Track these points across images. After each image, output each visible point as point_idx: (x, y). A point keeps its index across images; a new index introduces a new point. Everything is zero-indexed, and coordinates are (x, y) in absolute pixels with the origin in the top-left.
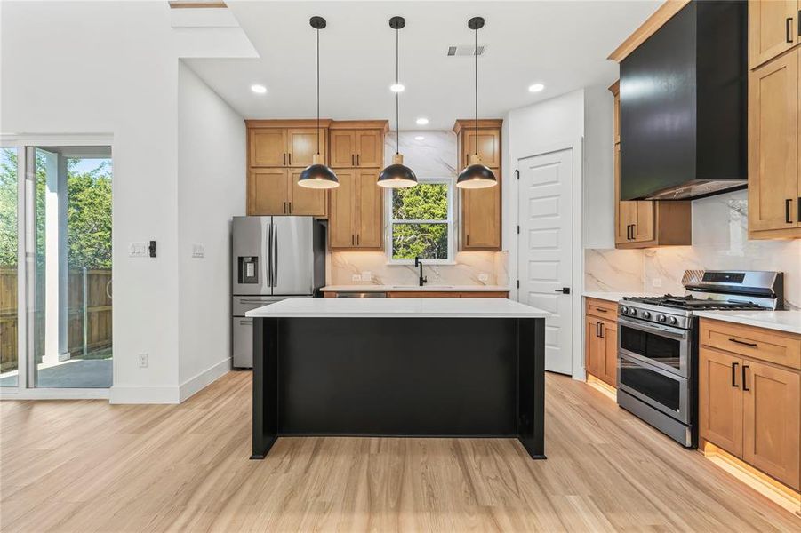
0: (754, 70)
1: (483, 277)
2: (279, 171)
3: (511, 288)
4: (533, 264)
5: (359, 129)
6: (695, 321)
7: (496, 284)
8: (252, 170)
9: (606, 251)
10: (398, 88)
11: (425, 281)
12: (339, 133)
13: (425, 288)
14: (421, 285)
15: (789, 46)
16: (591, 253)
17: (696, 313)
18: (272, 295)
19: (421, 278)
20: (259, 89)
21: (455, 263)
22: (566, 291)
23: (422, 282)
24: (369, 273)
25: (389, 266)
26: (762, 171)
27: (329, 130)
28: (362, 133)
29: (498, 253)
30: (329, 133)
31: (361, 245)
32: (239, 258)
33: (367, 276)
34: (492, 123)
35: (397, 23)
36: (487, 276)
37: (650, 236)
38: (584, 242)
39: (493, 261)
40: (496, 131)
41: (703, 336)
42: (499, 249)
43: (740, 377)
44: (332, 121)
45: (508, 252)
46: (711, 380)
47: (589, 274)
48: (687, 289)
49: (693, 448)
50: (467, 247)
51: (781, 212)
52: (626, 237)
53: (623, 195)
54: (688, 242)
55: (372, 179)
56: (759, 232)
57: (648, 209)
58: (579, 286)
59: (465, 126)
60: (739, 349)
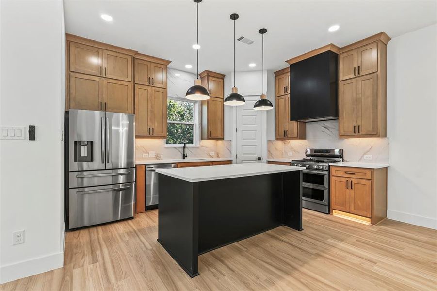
0: (341, 81)
1: (212, 153)
2: (96, 78)
3: (233, 158)
4: (243, 146)
5: (153, 62)
6: (329, 166)
7: (218, 157)
8: (72, 74)
9: (273, 141)
10: (196, 47)
11: (186, 156)
12: (139, 61)
13: (186, 160)
14: (184, 158)
15: (354, 76)
16: (269, 141)
17: (330, 164)
18: (105, 169)
19: (184, 155)
20: (107, 18)
21: (200, 146)
22: (259, 159)
23: (184, 157)
24: (154, 152)
25: (165, 147)
26: (344, 116)
28: (155, 65)
29: (220, 142)
30: (134, 60)
31: (154, 135)
32: (75, 141)
33: (152, 154)
34: (219, 75)
35: (234, 17)
36: (213, 153)
37: (296, 135)
38: (267, 136)
39: (216, 145)
40: (221, 80)
41: (333, 172)
42: (223, 139)
43: (349, 185)
44: (137, 53)
45: (231, 140)
46: (336, 188)
47: (269, 151)
48: (307, 156)
49: (329, 213)
50: (210, 138)
51: (352, 129)
52: (283, 136)
53: (292, 119)
54: (305, 138)
55: (161, 94)
56: (343, 136)
57: (294, 124)
58: (265, 157)
59: (209, 74)
60: (348, 175)
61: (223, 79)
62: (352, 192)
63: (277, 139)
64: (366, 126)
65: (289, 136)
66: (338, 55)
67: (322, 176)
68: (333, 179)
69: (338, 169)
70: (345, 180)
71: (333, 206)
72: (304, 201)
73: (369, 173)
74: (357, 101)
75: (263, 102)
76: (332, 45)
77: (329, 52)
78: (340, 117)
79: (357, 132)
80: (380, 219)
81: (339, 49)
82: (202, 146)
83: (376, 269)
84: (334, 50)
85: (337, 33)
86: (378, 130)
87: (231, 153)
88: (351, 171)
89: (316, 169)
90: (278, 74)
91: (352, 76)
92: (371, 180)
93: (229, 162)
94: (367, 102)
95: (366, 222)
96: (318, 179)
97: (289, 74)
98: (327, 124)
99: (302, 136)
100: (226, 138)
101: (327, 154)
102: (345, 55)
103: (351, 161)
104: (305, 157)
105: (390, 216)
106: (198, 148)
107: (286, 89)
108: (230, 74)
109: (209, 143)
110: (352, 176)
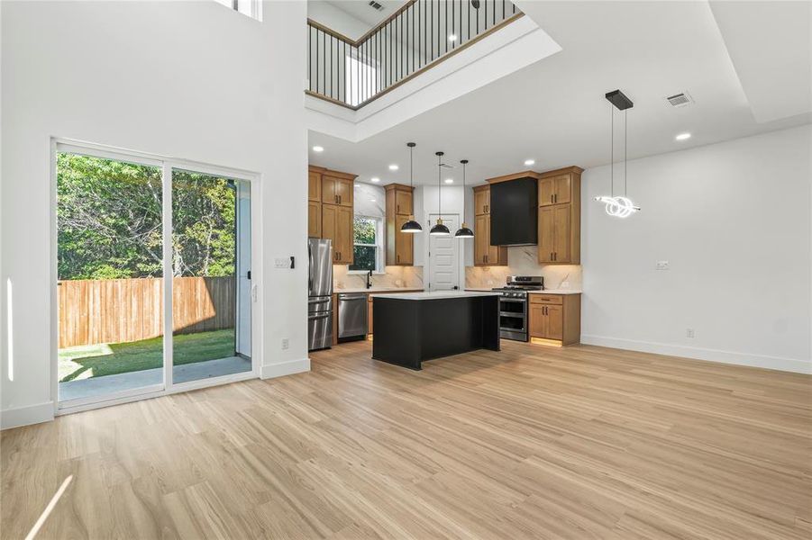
0: (540, 207)
1: (398, 282)
3: (425, 286)
4: (437, 274)
6: (528, 294)
7: (406, 286)
9: (471, 267)
11: (371, 285)
12: (327, 178)
14: (368, 288)
15: (552, 204)
16: (467, 268)
17: (529, 292)
19: (368, 283)
21: (383, 273)
22: (456, 288)
23: (368, 286)
24: (336, 281)
25: (348, 275)
26: (543, 242)
27: (322, 175)
29: (408, 268)
30: (322, 177)
31: (341, 260)
34: (407, 188)
36: (400, 281)
37: (496, 261)
38: (465, 263)
39: (403, 272)
40: (410, 194)
41: (531, 300)
42: (412, 265)
43: (545, 311)
44: (326, 170)
45: (422, 266)
46: (534, 315)
47: (466, 279)
48: (508, 284)
49: (528, 341)
50: (398, 263)
51: (549, 257)
52: (482, 261)
53: (493, 243)
54: (506, 265)
55: (348, 214)
56: (543, 263)
57: (495, 249)
58: (462, 285)
59: (398, 187)
60: (544, 302)
61: (412, 192)
62: (547, 318)
63: (476, 265)
64: (562, 253)
65: (489, 262)
66: (537, 180)
67: (521, 304)
68: (530, 305)
69: (534, 295)
70: (541, 306)
71: (531, 334)
72: (502, 331)
73: (560, 298)
74: (554, 229)
75: (464, 231)
76: (530, 172)
77: (529, 178)
78: (539, 243)
79: (554, 260)
80: (572, 342)
81: (539, 174)
82: (387, 274)
83: (550, 365)
84: (533, 176)
85: (532, 166)
86: (573, 258)
87: (423, 281)
88: (547, 298)
89: (516, 297)
90: (477, 190)
91: (550, 203)
92: (560, 303)
93: (422, 291)
94: (562, 231)
95: (557, 344)
96: (519, 307)
97: (489, 192)
98: (530, 250)
99: (503, 261)
100: (416, 263)
101: (528, 282)
102: (543, 181)
103: (551, 288)
104: (506, 286)
105: (583, 341)
106: (381, 275)
107: (485, 208)
108: (421, 187)
109: (394, 270)
110: (547, 302)
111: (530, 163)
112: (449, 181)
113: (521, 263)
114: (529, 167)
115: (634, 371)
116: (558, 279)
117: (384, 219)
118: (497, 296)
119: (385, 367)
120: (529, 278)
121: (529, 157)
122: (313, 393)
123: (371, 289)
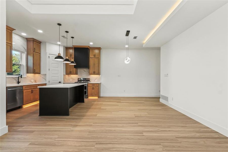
0: (90, 57)
3: (47, 82)
7: (35, 82)
11: (20, 82)
14: (18, 84)
16: (64, 75)
17: (88, 83)
19: (18, 81)
21: (26, 77)
22: (60, 82)
29: (37, 75)
34: (39, 42)
36: (33, 80)
37: (75, 73)
38: (63, 73)
39: (34, 76)
40: (39, 44)
42: (40, 73)
43: (93, 88)
45: (46, 74)
46: (90, 90)
47: (64, 79)
48: (78, 81)
50: (34, 72)
51: (93, 72)
52: (68, 73)
57: (74, 69)
58: (62, 81)
59: (34, 40)
60: (93, 86)
61: (40, 44)
62: (94, 90)
63: (66, 74)
64: (96, 71)
65: (72, 73)
67: (86, 87)
68: (89, 87)
69: (90, 84)
71: (89, 95)
72: (84, 96)
73: (98, 84)
74: (94, 64)
77: (88, 48)
78: (90, 68)
79: (94, 73)
80: (99, 97)
81: (90, 48)
82: (27, 77)
87: (46, 80)
88: (93, 84)
91: (93, 57)
92: (98, 86)
93: (45, 85)
95: (97, 98)
98: (85, 70)
99: (76, 74)
100: (42, 72)
102: (91, 50)
103: (92, 82)
105: (101, 96)
106: (25, 78)
108: (45, 43)
109: (31, 75)
110: (94, 86)
111: (91, 43)
112: (59, 43)
113: (83, 74)
114: (90, 45)
115: (121, 102)
116: (94, 79)
117: (26, 53)
118: (84, 85)
119: (53, 118)
120: (86, 79)
121: (91, 42)
122: (30, 144)
123: (20, 84)
